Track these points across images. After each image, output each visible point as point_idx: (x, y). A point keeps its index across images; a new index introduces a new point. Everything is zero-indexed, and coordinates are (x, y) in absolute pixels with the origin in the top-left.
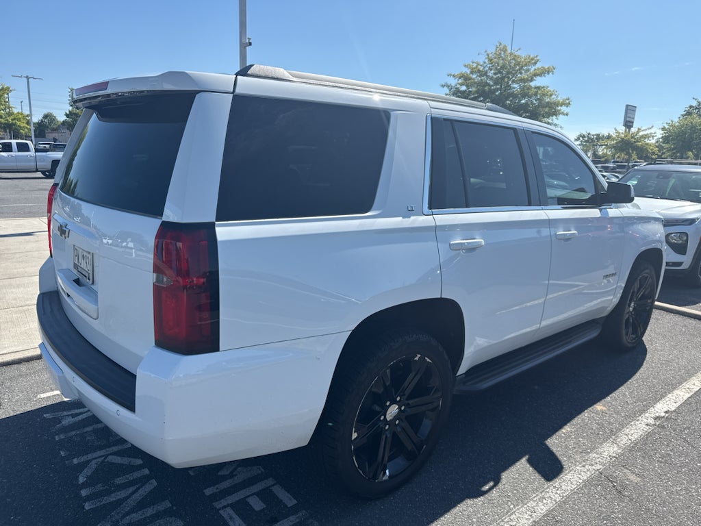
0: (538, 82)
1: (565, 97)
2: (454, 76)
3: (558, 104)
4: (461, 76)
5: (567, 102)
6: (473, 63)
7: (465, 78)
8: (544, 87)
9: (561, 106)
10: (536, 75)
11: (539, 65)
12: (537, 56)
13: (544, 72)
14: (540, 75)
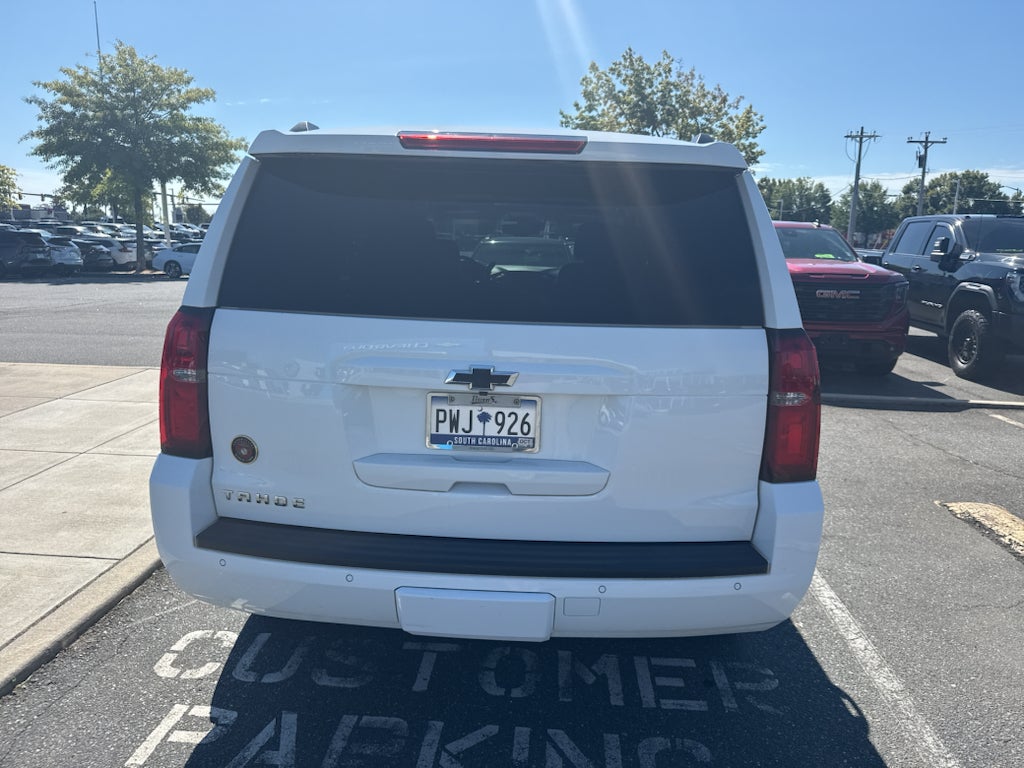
0: (194, 111)
1: (239, 138)
2: (45, 86)
3: (231, 146)
4: (62, 89)
5: (243, 143)
6: (79, 68)
7: (68, 93)
8: (206, 119)
9: (236, 150)
10: (189, 100)
11: (193, 86)
12: (186, 72)
13: (200, 97)
14: (197, 100)
